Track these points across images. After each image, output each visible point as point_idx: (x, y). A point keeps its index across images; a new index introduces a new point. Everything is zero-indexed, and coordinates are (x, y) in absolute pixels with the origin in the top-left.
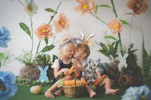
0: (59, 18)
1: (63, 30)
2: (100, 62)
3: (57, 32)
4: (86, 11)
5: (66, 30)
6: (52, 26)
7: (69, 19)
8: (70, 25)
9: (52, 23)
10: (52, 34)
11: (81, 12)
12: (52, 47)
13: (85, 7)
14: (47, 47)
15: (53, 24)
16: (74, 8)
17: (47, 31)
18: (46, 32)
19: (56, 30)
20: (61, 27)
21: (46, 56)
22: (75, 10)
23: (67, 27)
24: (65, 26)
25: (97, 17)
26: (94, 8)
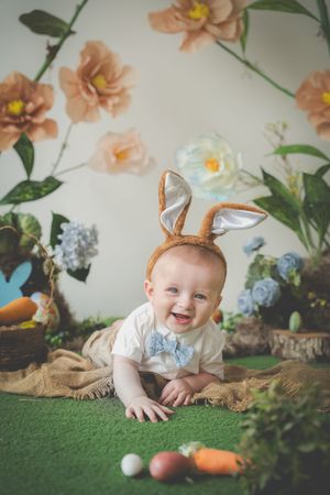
0: (83, 54)
1: (102, 110)
2: (262, 251)
3: (75, 122)
4: (203, 29)
5: (114, 115)
6: (51, 88)
7: (126, 69)
8: (131, 92)
9: (51, 78)
10: (50, 127)
11: (181, 37)
12: (52, 184)
13: (199, 13)
14: (27, 183)
15: (55, 83)
16: (152, 16)
17: (30, 107)
18: (24, 113)
19: (70, 111)
20: (94, 100)
21: (23, 223)
22: (155, 26)
23: (116, 100)
24: (109, 95)
25: (247, 64)
26: (238, 21)
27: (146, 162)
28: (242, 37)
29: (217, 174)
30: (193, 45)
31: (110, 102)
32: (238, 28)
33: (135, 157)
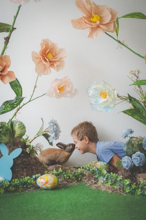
3: (39, 75)
4: (98, 27)
5: (58, 71)
8: (64, 60)
11: (87, 31)
13: (95, 19)
16: (73, 21)
20: (48, 64)
22: (75, 27)
23: (58, 63)
24: (55, 62)
25: (119, 42)
26: (114, 22)
27: (73, 91)
28: (116, 30)
29: (106, 99)
30: (94, 35)
31: (55, 65)
32: (114, 26)
33: (68, 89)
